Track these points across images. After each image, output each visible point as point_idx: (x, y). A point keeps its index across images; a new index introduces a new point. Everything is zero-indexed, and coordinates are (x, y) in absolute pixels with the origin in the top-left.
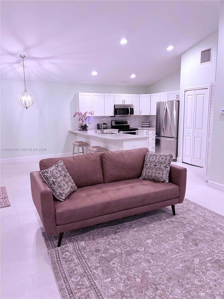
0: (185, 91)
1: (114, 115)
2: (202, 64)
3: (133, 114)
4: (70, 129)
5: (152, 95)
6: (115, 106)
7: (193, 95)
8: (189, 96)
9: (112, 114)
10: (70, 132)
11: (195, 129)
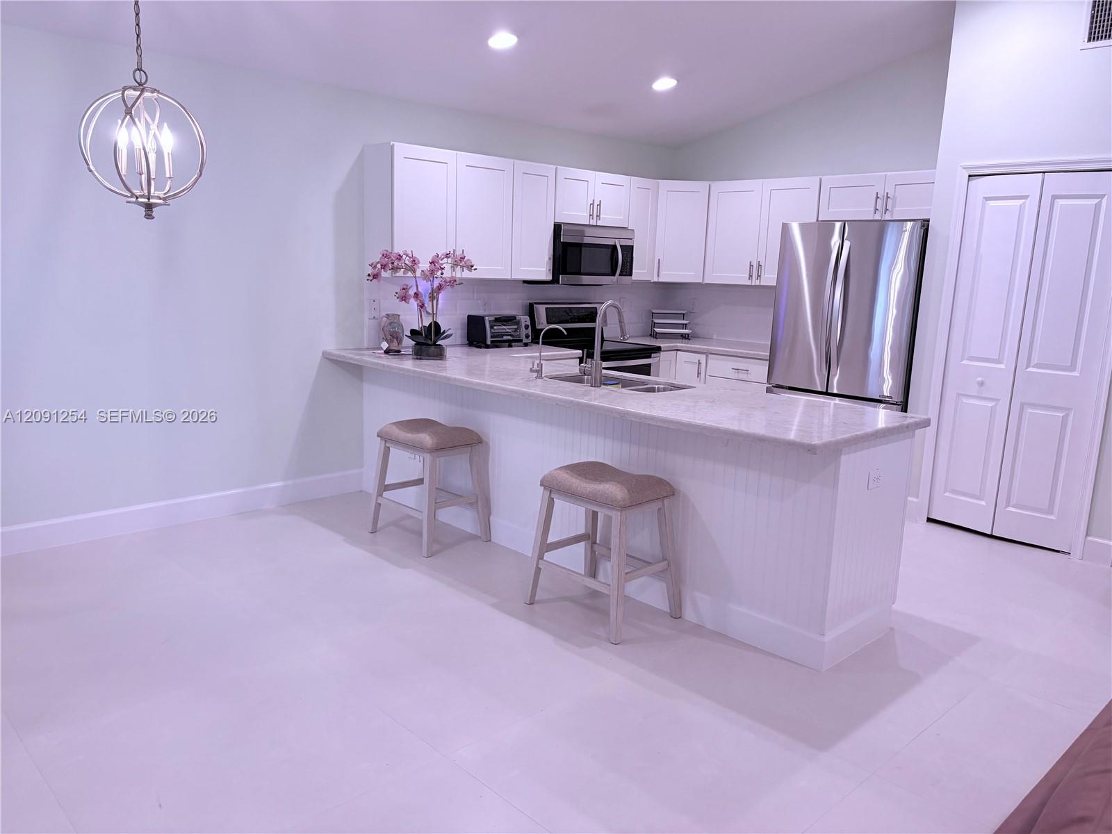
0: (970, 176)
1: (550, 278)
2: (1093, 44)
3: (631, 275)
4: (330, 344)
5: (718, 186)
6: (557, 228)
7: (1026, 197)
8: (992, 203)
9: (542, 271)
10: (329, 359)
11: (1028, 366)
